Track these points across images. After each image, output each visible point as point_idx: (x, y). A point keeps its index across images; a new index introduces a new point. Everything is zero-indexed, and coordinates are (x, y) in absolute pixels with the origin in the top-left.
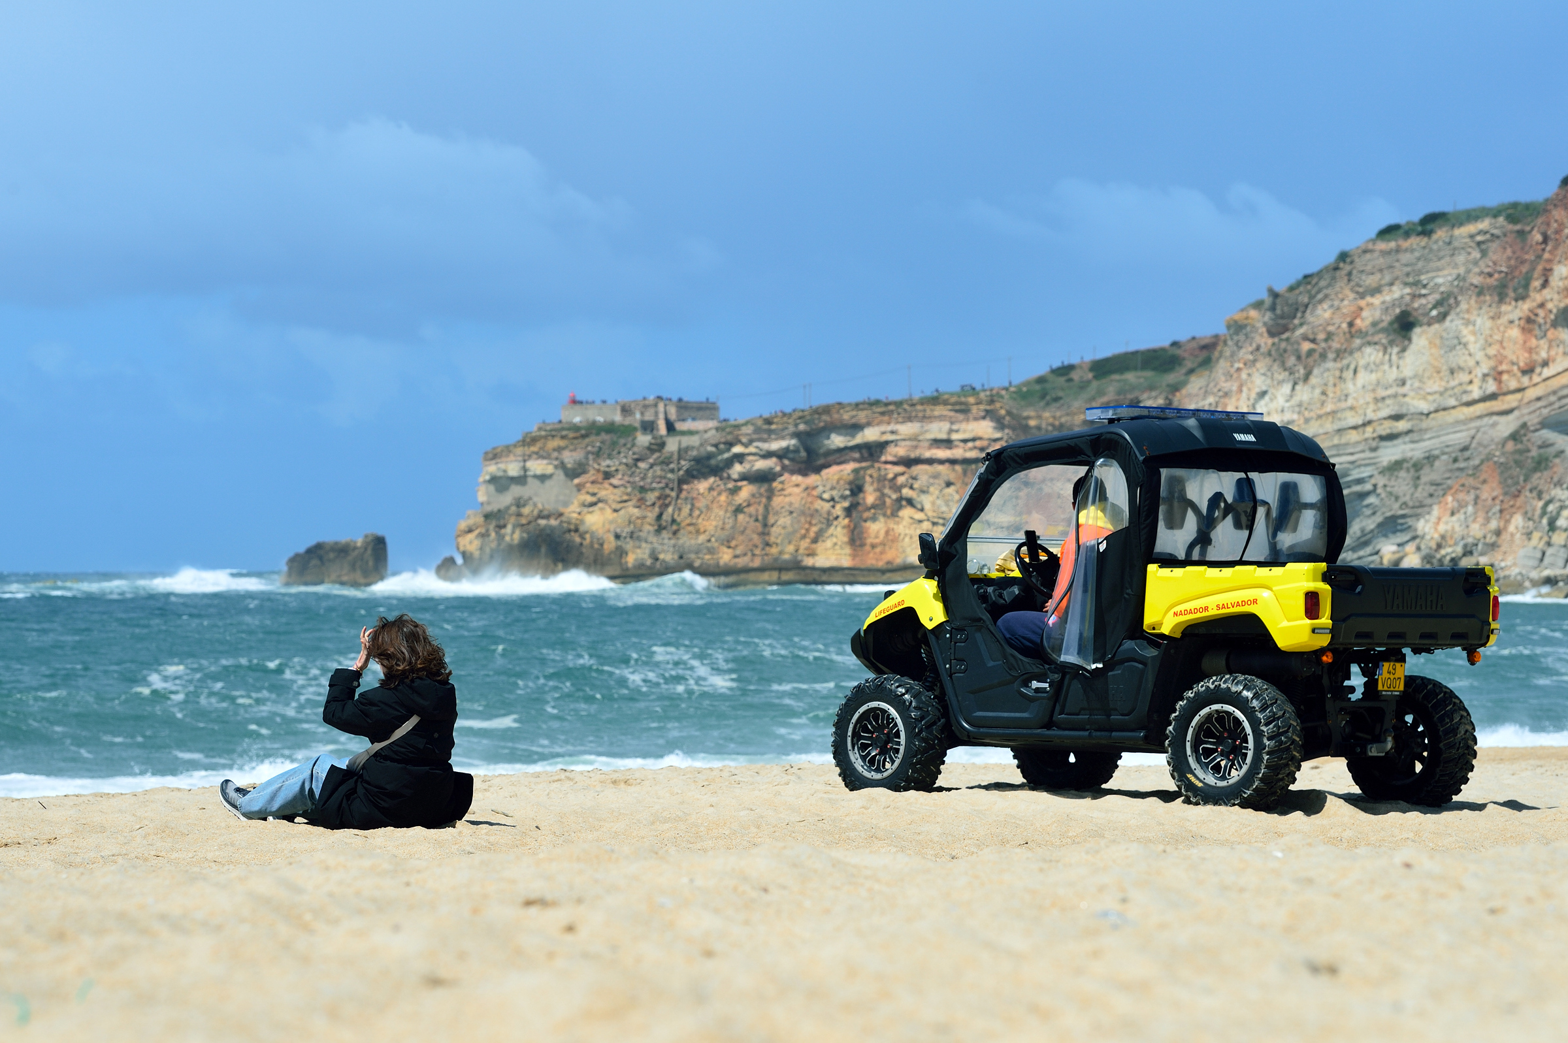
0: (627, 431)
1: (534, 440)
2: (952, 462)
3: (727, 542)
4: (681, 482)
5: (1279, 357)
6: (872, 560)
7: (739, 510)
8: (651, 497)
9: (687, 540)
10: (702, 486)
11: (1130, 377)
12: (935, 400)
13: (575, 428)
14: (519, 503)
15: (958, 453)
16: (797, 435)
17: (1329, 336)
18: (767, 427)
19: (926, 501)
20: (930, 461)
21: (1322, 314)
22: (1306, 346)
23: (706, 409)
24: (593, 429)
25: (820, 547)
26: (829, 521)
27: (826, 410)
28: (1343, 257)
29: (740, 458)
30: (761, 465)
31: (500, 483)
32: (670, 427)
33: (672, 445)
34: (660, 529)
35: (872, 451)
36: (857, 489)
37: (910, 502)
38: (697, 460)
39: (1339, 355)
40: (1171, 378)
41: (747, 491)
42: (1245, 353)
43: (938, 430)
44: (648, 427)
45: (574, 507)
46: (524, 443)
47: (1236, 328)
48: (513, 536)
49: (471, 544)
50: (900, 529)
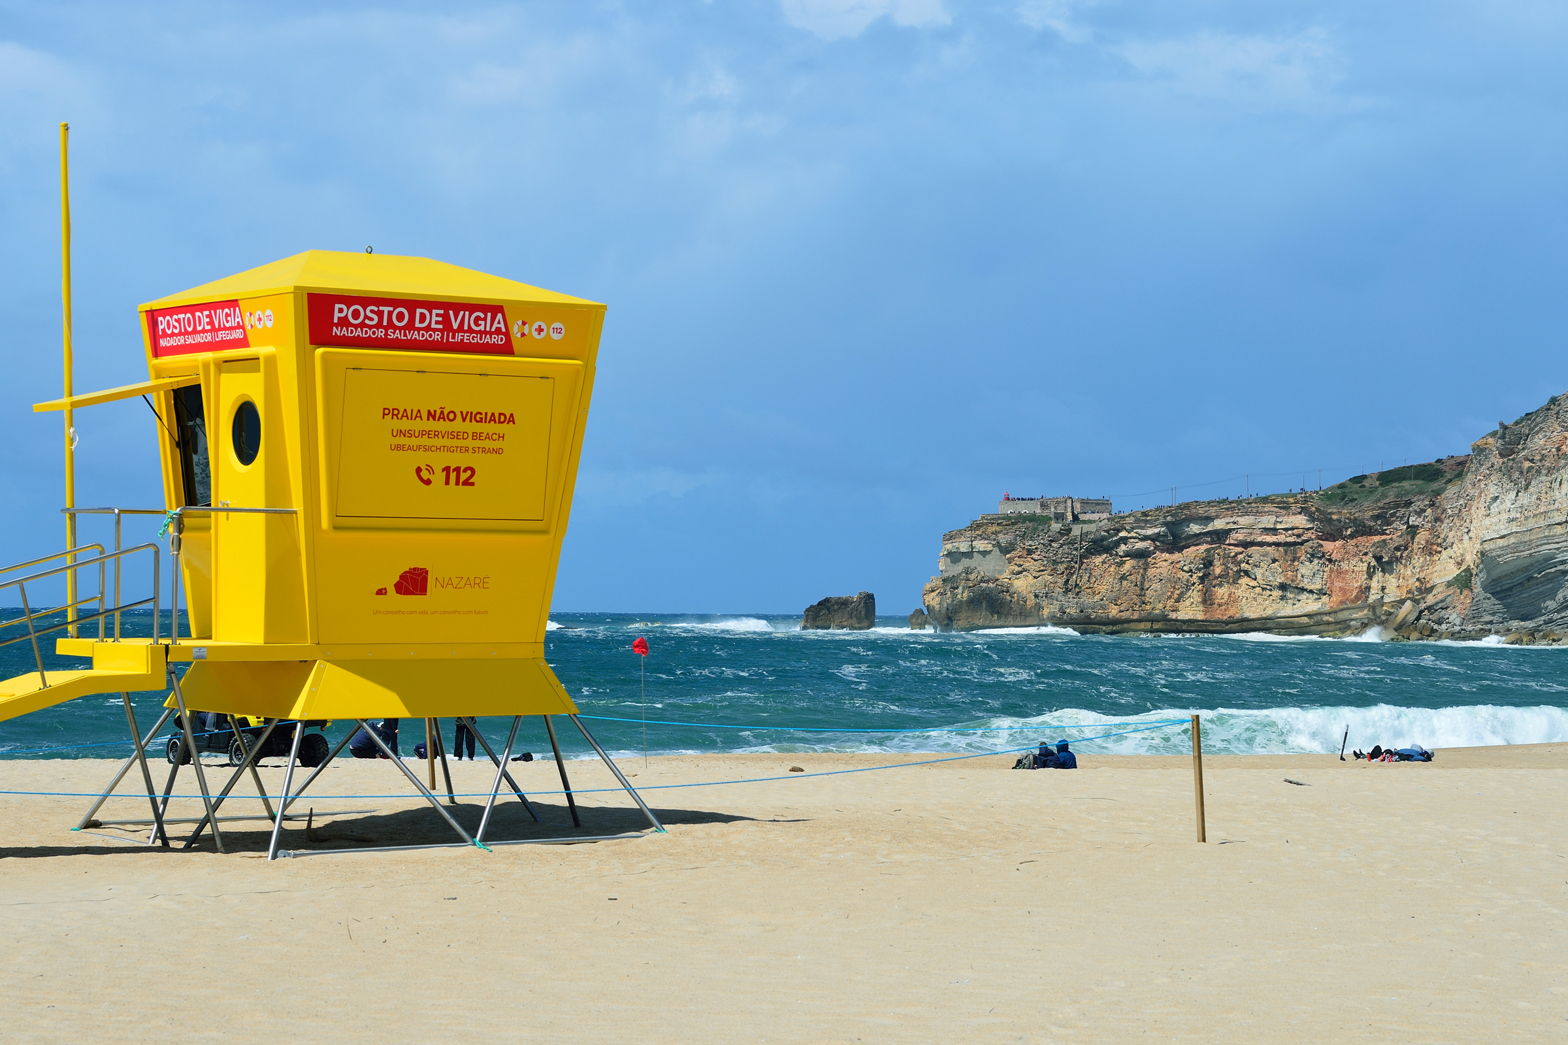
0: (1045, 520)
1: (979, 526)
2: (1277, 544)
3: (1115, 601)
4: (1082, 557)
5: (1507, 472)
6: (1218, 615)
7: (1123, 578)
8: (1061, 568)
9: (1085, 599)
10: (1098, 560)
11: (1406, 484)
12: (1265, 500)
13: (1007, 518)
14: (968, 571)
15: (1281, 538)
16: (1165, 524)
17: (1543, 457)
18: (1144, 518)
19: (1258, 572)
20: (1261, 544)
21: (1539, 441)
22: (1527, 464)
23: (1102, 504)
24: (1021, 518)
25: (1181, 605)
26: (1188, 586)
27: (1187, 506)
28: (1554, 400)
29: (1124, 540)
30: (1140, 545)
31: (954, 556)
32: (1076, 518)
33: (1076, 530)
34: (1067, 591)
35: (1220, 536)
36: (1208, 563)
37: (1247, 573)
38: (1094, 541)
39: (1550, 471)
40: (1435, 486)
41: (1129, 564)
42: (1484, 469)
43: (1267, 521)
44: (1060, 517)
45: (1006, 575)
46: (971, 528)
47: (1479, 450)
48: (963, 595)
49: (933, 600)
50: (1239, 593)
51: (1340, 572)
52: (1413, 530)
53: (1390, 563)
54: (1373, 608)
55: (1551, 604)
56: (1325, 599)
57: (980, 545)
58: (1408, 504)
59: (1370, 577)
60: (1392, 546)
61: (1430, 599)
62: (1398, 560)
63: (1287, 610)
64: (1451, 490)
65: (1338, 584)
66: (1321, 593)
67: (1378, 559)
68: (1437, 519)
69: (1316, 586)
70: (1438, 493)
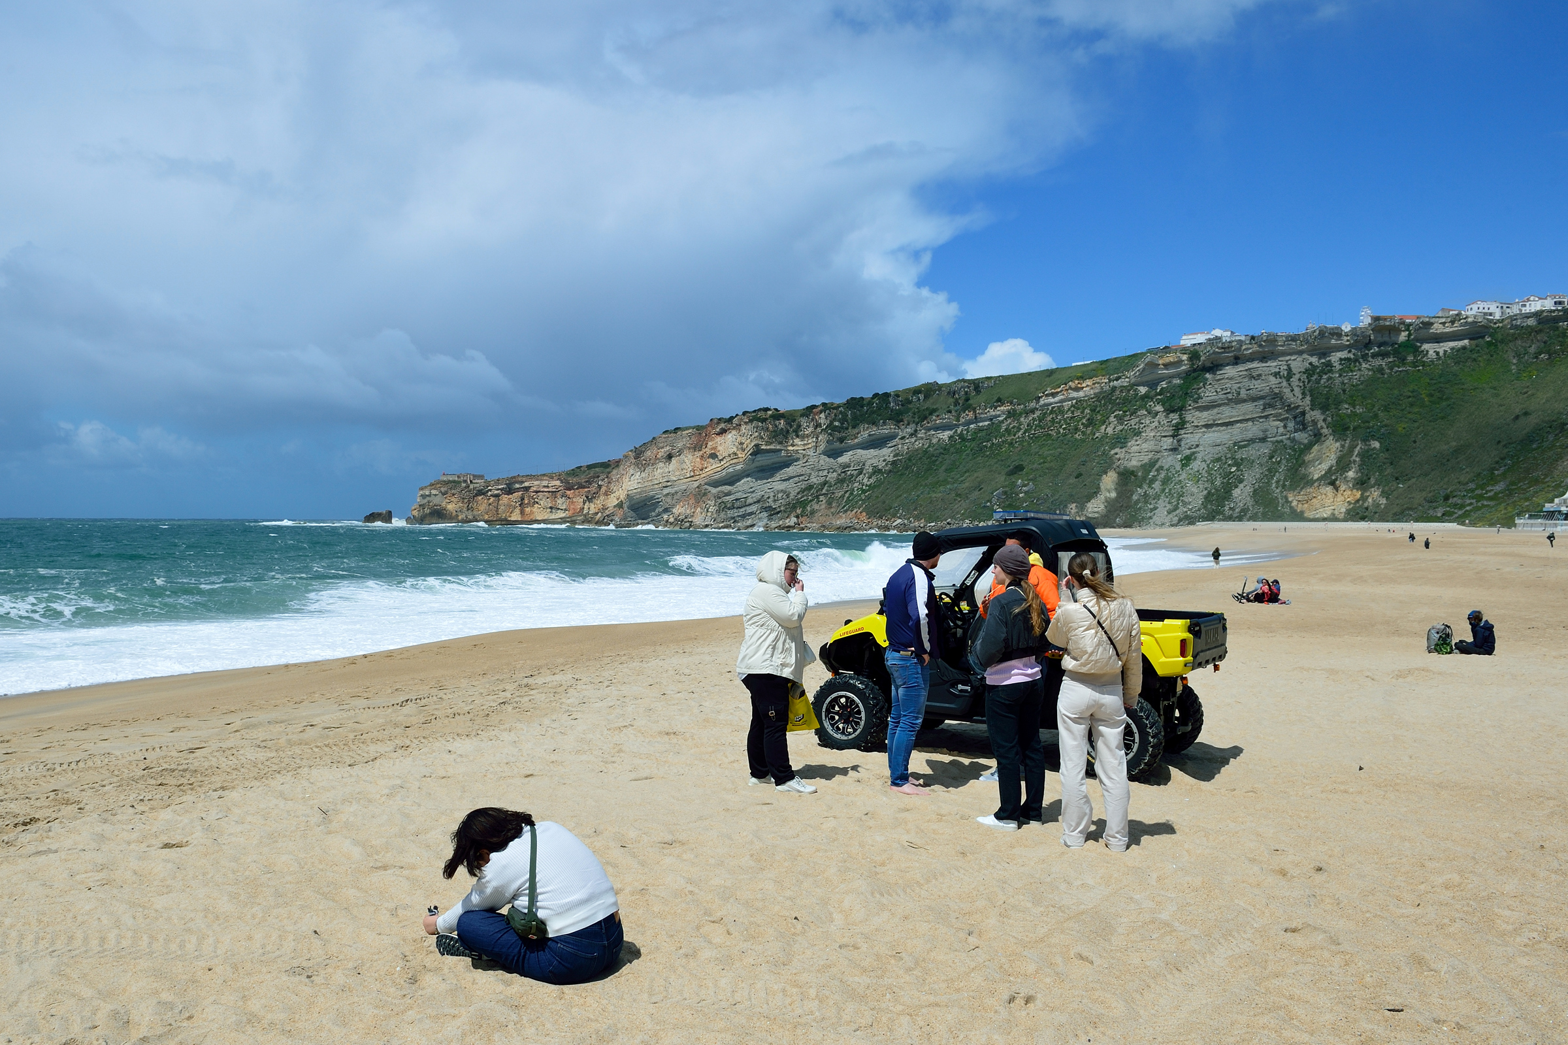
0: (459, 482)
1: (433, 485)
2: (549, 492)
3: (487, 513)
4: (474, 497)
5: (637, 465)
6: (526, 519)
7: (490, 504)
8: (466, 501)
9: (475, 513)
10: (480, 498)
11: (597, 469)
12: (544, 475)
13: (445, 481)
14: (429, 502)
15: (550, 489)
16: (506, 484)
17: (650, 459)
18: (498, 482)
19: (542, 502)
20: (543, 492)
21: (648, 453)
22: (644, 462)
23: (481, 477)
24: (450, 482)
25: (512, 515)
26: (515, 507)
27: (514, 477)
28: (654, 438)
29: (490, 490)
30: (496, 492)
31: (423, 496)
32: (471, 482)
33: (472, 486)
34: (468, 510)
35: (527, 489)
36: (523, 499)
37: (537, 503)
38: (478, 491)
39: (653, 465)
40: (608, 470)
41: (492, 499)
42: (628, 464)
43: (545, 483)
44: (465, 481)
45: (444, 503)
46: (430, 485)
47: (626, 457)
48: (427, 511)
49: (415, 513)
50: (534, 510)
51: (572, 502)
52: (600, 487)
53: (591, 499)
54: (585, 515)
55: (653, 514)
56: (567, 512)
57: (434, 492)
58: (598, 477)
59: (584, 504)
60: (592, 492)
61: (607, 512)
62: (595, 498)
63: (553, 516)
64: (614, 472)
65: (572, 507)
66: (566, 510)
67: (587, 497)
68: (609, 482)
69: (564, 508)
70: (609, 473)
